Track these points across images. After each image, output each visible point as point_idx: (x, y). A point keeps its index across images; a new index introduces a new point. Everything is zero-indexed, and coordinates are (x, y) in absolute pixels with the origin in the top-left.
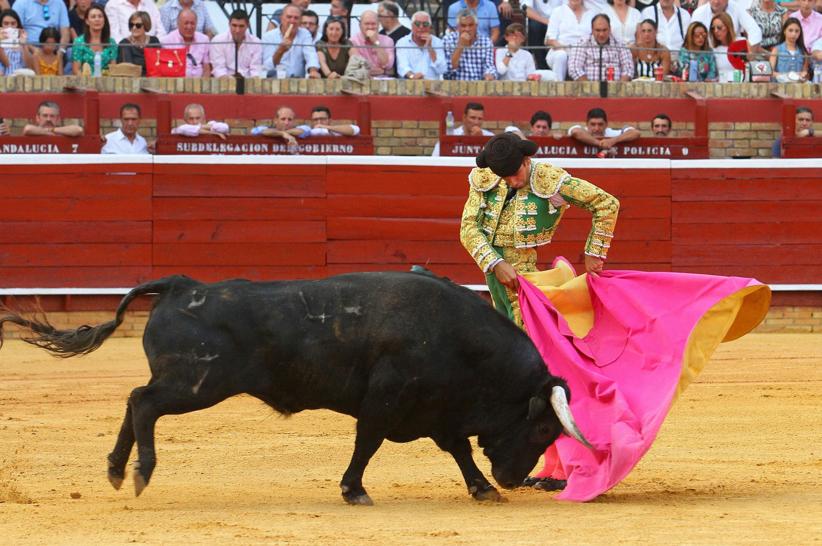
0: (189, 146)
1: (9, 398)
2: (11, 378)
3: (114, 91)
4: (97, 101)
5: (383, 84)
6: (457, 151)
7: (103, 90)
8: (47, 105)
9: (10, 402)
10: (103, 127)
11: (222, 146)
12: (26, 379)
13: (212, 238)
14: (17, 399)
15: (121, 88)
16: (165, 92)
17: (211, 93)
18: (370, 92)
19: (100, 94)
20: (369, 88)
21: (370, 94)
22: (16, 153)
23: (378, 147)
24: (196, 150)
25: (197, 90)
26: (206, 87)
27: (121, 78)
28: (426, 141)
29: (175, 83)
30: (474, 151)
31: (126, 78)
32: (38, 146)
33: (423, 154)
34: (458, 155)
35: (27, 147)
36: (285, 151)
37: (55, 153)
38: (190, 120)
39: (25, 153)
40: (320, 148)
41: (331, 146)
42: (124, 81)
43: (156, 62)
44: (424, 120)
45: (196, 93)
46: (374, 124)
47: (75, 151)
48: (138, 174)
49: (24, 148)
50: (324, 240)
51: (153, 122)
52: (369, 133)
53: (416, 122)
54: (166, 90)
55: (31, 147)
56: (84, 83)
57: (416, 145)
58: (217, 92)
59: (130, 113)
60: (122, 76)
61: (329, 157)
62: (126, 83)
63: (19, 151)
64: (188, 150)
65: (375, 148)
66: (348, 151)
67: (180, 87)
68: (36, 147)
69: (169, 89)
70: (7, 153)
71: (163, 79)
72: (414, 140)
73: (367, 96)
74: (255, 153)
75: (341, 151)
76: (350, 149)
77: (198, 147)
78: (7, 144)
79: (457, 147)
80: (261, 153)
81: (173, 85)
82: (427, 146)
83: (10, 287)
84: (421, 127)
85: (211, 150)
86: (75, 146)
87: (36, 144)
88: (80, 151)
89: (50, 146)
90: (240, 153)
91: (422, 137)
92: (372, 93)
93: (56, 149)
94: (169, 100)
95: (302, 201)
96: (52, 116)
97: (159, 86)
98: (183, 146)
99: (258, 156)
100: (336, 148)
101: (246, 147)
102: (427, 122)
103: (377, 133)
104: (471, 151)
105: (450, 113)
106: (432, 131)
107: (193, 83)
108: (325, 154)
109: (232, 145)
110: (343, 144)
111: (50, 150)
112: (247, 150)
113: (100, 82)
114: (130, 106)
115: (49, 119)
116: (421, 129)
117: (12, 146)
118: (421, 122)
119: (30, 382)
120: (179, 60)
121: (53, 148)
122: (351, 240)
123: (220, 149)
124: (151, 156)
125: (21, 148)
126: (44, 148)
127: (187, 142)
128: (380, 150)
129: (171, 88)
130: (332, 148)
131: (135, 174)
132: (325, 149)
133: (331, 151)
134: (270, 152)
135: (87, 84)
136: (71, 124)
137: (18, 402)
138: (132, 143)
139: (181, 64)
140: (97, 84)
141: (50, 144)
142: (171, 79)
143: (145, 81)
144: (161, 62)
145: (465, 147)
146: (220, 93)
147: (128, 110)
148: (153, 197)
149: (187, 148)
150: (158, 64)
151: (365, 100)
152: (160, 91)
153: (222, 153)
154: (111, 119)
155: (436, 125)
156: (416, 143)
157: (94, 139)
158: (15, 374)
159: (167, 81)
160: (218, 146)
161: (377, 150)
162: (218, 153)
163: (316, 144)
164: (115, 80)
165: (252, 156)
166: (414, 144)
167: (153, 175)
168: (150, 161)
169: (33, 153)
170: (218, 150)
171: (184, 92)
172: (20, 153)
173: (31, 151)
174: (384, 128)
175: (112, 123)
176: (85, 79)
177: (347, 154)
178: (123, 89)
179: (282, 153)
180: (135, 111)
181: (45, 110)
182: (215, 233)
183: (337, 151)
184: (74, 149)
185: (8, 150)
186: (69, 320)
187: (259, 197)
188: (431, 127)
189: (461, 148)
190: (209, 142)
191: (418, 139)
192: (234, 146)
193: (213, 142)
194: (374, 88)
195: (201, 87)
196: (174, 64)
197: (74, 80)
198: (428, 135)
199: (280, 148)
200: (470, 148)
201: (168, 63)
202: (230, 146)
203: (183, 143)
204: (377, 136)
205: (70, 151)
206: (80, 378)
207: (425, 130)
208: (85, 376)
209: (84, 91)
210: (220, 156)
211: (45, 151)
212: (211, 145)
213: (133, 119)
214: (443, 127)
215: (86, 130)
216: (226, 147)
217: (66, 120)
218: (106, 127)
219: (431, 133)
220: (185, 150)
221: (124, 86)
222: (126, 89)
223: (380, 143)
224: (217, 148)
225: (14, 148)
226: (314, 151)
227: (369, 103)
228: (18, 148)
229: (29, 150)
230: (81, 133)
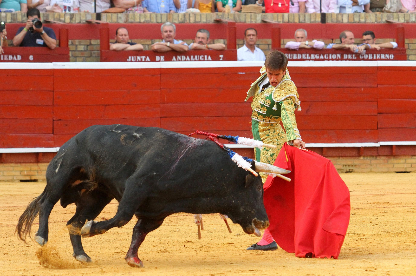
0: (292, 56)
3: (245, 22)
4: (235, 28)
5: (412, 16)
7: (238, 21)
8: (201, 32)
10: (238, 44)
11: (312, 56)
13: (307, 112)
15: (249, 20)
16: (277, 23)
17: (305, 22)
18: (404, 21)
19: (237, 24)
20: (403, 19)
21: (404, 23)
22: (185, 61)
23: (409, 55)
24: (296, 58)
25: (297, 21)
26: (302, 19)
27: (249, 14)
29: (283, 17)
31: (252, 14)
32: (198, 56)
35: (192, 57)
36: (351, 58)
37: (209, 60)
38: (297, 39)
39: (190, 61)
40: (373, 56)
41: (380, 55)
42: (251, 16)
43: (271, 3)
45: (296, 23)
46: (407, 41)
47: (221, 59)
49: (190, 58)
50: (376, 114)
51: (270, 41)
52: (404, 46)
54: (278, 21)
55: (194, 57)
56: (227, 17)
58: (309, 22)
59: (251, 32)
60: (250, 13)
61: (379, 62)
62: (253, 17)
63: (187, 60)
64: (291, 58)
65: (407, 56)
66: (391, 58)
67: (286, 19)
69: (279, 20)
70: (179, 61)
71: (275, 14)
73: (402, 24)
74: (332, 60)
75: (386, 58)
76: (392, 56)
77: (297, 56)
78: (179, 55)
80: (336, 60)
81: (282, 18)
85: (305, 58)
86: (221, 56)
87: (197, 55)
88: (224, 59)
89: (206, 56)
90: (324, 60)
92: (405, 22)
93: (210, 58)
94: (279, 27)
95: (362, 89)
96: (203, 38)
97: (273, 19)
98: (288, 56)
99: (335, 62)
100: (383, 56)
101: (327, 56)
103: (409, 47)
107: (294, 17)
108: (376, 60)
109: (318, 55)
110: (387, 54)
111: (206, 59)
112: (327, 58)
113: (236, 16)
115: (201, 40)
117: (183, 57)
120: (285, 2)
121: (208, 57)
122: (393, 113)
123: (311, 57)
125: (188, 58)
126: (202, 57)
127: (291, 53)
128: (410, 57)
129: (280, 20)
130: (380, 56)
132: (376, 57)
133: (380, 58)
134: (342, 59)
135: (228, 17)
136: (219, 43)
138: (253, 52)
139: (287, 5)
140: (234, 18)
142: (280, 14)
143: (264, 16)
144: (274, 3)
146: (310, 23)
147: (249, 30)
149: (291, 57)
150: (272, 5)
151: (401, 26)
152: (274, 22)
153: (312, 60)
157: (233, 51)
159: (278, 15)
160: (310, 56)
161: (408, 57)
162: (309, 60)
163: (370, 53)
164: (245, 15)
165: (331, 62)
169: (195, 61)
170: (309, 58)
171: (288, 22)
172: (188, 61)
173: (194, 60)
174: (413, 43)
176: (227, 15)
177: (390, 60)
178: (251, 21)
179: (350, 60)
180: (254, 30)
181: (199, 34)
182: (308, 109)
183: (384, 58)
184: (220, 58)
185: (180, 59)
187: (335, 87)
190: (304, 53)
192: (320, 56)
193: (306, 53)
194: (406, 19)
195: (299, 19)
196: (282, 5)
197: (220, 15)
199: (348, 57)
201: (278, 4)
202: (317, 56)
203: (288, 54)
204: (409, 49)
205: (218, 59)
209: (226, 22)
210: (311, 62)
211: (203, 59)
212: (305, 55)
213: (253, 35)
215: (229, 46)
216: (315, 56)
217: (216, 40)
220: (290, 58)
221: (251, 19)
222: (252, 20)
223: (411, 53)
224: (309, 57)
225: (184, 58)
226: (370, 58)
227: (403, 28)
228: (186, 57)
229: (193, 59)
230: (224, 48)
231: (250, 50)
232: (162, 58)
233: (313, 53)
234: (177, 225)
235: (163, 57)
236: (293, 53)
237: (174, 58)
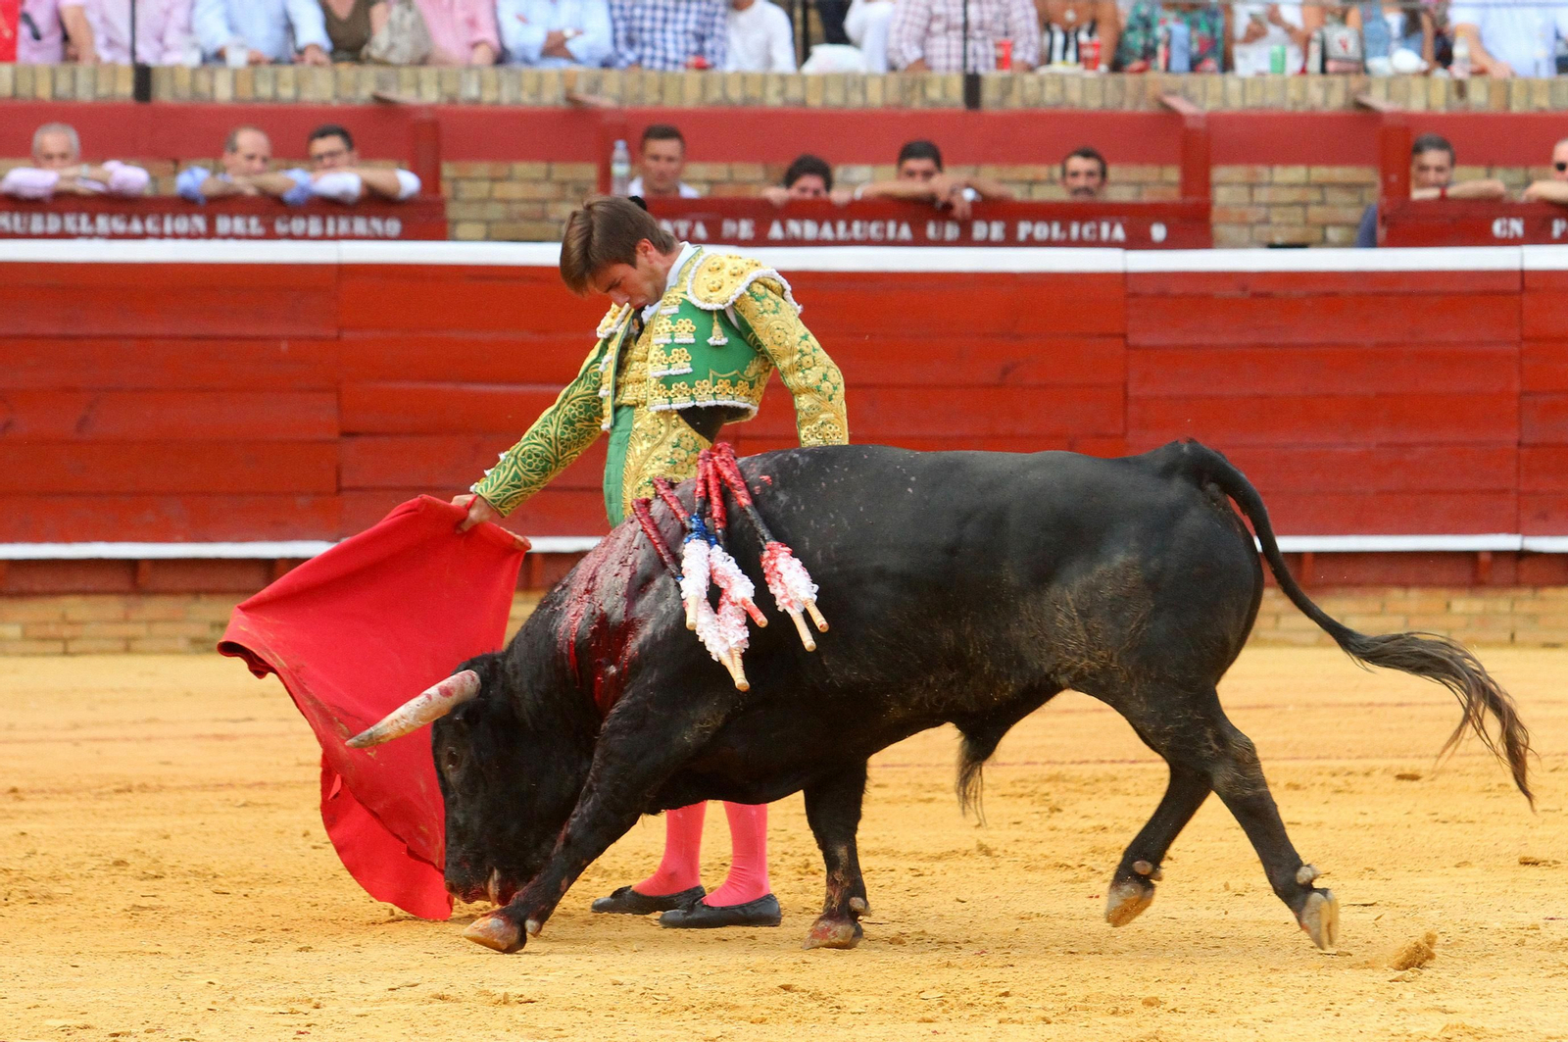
0: (26, 220)
5: (468, 80)
11: (102, 222)
13: (79, 430)
17: (75, 99)
18: (440, 96)
20: (436, 88)
21: (437, 104)
23: (456, 222)
24: (41, 228)
25: (44, 92)
26: (63, 86)
36: (244, 231)
38: (43, 160)
40: (324, 224)
41: (349, 220)
44: (562, 161)
45: (42, 99)
46: (448, 170)
50: (334, 436)
52: (437, 190)
53: (543, 166)
57: (543, 218)
58: (89, 98)
61: (345, 245)
64: (24, 230)
65: (450, 226)
66: (389, 232)
67: (6, 86)
72: (539, 206)
73: (432, 108)
74: (176, 236)
75: (372, 232)
76: (394, 226)
77: (45, 222)
80: (191, 236)
84: (554, 177)
85: (74, 229)
90: (144, 236)
91: (558, 201)
92: (444, 100)
95: (284, 345)
98: (11, 221)
99: (184, 243)
100: (360, 225)
101: (154, 223)
102: (569, 166)
103: (455, 190)
105: (620, 144)
106: (581, 185)
107: (34, 76)
108: (336, 238)
109: (123, 218)
110: (377, 217)
112: (157, 230)
116: (555, 181)
118: (555, 167)
120: (3, 24)
122: (396, 434)
123: (95, 226)
127: (21, 213)
128: (462, 230)
130: (352, 225)
132: (336, 228)
133: (349, 231)
134: (211, 234)
139: (7, 34)
146: (95, 100)
149: (21, 225)
151: (426, 116)
153: (101, 236)
155: (589, 172)
156: (543, 214)
160: (92, 221)
161: (454, 229)
162: (90, 236)
163: (315, 215)
165: (169, 243)
166: (538, 215)
170: (90, 229)
171: (14, 97)
174: (471, 179)
177: (385, 238)
179: (238, 237)
182: (84, 418)
183: (364, 231)
187: (184, 338)
188: (577, 178)
190: (70, 212)
191: (548, 205)
192: (128, 221)
193: (79, 212)
194: (446, 88)
195: (54, 85)
198: (571, 195)
199: (232, 226)
202: (120, 221)
203: (12, 212)
204: (456, 198)
207: (564, 183)
210: (96, 243)
212: (75, 217)
214: (605, 174)
216: (110, 223)
219: (578, 190)
220: (17, 228)
223: (463, 214)
224: (88, 224)
226: (312, 232)
227: (436, 123)
233: (103, 212)
236: (30, 212)
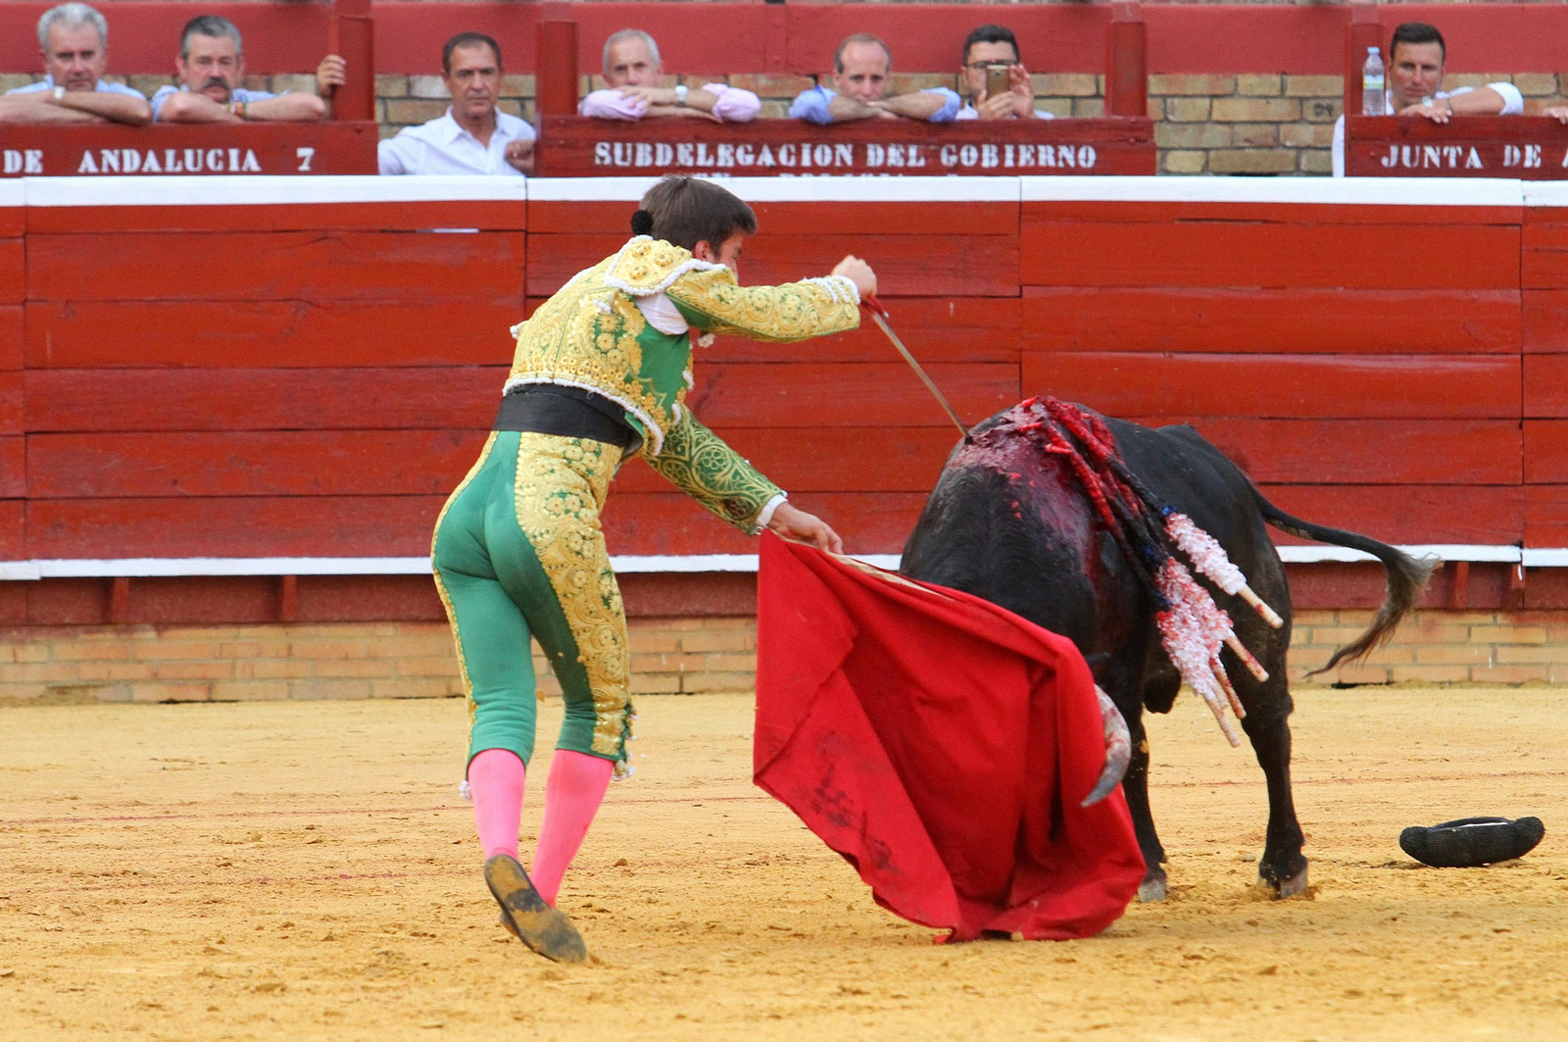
0: (629, 152)
1: (119, 870)
2: (127, 814)
4: (369, 24)
6: (1394, 161)
8: (208, 32)
9: (123, 880)
10: (385, 99)
11: (724, 151)
12: (168, 815)
14: (146, 875)
19: (376, 3)
22: (139, 173)
23: (1167, 150)
24: (648, 162)
28: (1306, 134)
30: (1444, 160)
32: (200, 152)
33: (1297, 171)
34: (1399, 171)
35: (170, 154)
36: (901, 163)
37: (250, 173)
38: (615, 73)
39: (164, 173)
40: (1001, 154)
41: (1032, 148)
44: (1302, 71)
46: (1155, 85)
47: (305, 167)
48: (481, 231)
49: (162, 161)
51: (526, 83)
52: (1143, 111)
53: (1276, 79)
55: (180, 157)
57: (1276, 144)
59: (473, 56)
61: (1027, 180)
63: (145, 169)
65: (1159, 154)
66: (1082, 164)
68: (196, 156)
70: (111, 173)
72: (1271, 129)
73: (1135, 6)
74: (816, 170)
75: (1061, 164)
76: (1088, 156)
77: (654, 154)
78: (111, 149)
79: (1394, 150)
80: (833, 170)
82: (1309, 147)
83: (124, 555)
84: (1289, 93)
85: (690, 163)
86: (306, 152)
87: (194, 147)
88: (317, 169)
89: (234, 153)
90: (775, 170)
91: (1294, 122)
93: (251, 161)
94: (569, 20)
95: (951, 306)
96: (223, 61)
98: (612, 153)
99: (825, 179)
100: (1046, 155)
101: (789, 154)
102: (1309, 78)
103: (1165, 111)
104: (1436, 161)
105: (1373, 50)
106: (1324, 103)
108: (1016, 171)
109: (750, 148)
110: (1068, 144)
111: (234, 166)
112: (792, 163)
114: (469, 38)
115: (215, 70)
116: (1292, 98)
117: (126, 153)
118: (1289, 79)
119: (182, 823)
121: (242, 159)
123: (716, 159)
124: (520, 178)
125: (152, 161)
126: (217, 159)
127: (624, 141)
128: (1174, 160)
130: (1035, 155)
131: (475, 231)
132: (1016, 159)
133: (1032, 163)
134: (859, 168)
136: (296, 90)
137: (145, 881)
138: (486, 145)
141: (234, 147)
145: (1418, 149)
147: (465, 47)
148: (528, 297)
149: (624, 158)
151: (1130, 17)
153: (723, 171)
154: (408, 75)
155: (1334, 85)
156: (1276, 138)
157: (358, 131)
158: (137, 803)
160: (712, 151)
161: (1164, 159)
162: (710, 171)
163: (988, 142)
165: (807, 179)
166: (1270, 141)
167: (527, 233)
168: (520, 196)
169: (185, 172)
170: (710, 163)
172: (151, 173)
173: (179, 168)
174: (1186, 96)
175: (409, 86)
177: (1077, 171)
179: (894, 171)
180: (486, 48)
181: (199, 43)
182: (703, 399)
183: (1051, 163)
184: (301, 161)
185: (116, 166)
186: (290, 648)
188: (1320, 93)
189: (1406, 150)
190: (684, 141)
191: (1283, 128)
192: (757, 152)
193: (696, 140)
198: (1310, 116)
199: (886, 157)
200: (1431, 153)
202: (746, 152)
203: (612, 142)
204: (1165, 120)
205: (290, 167)
206: (320, 812)
207: (1302, 99)
208: (337, 807)
211: (220, 167)
212: (690, 147)
213: (485, 72)
214: (1355, 89)
216: (734, 155)
217: (279, 79)
218: (391, 98)
219: (1319, 108)
220: (619, 162)
223: (1175, 139)
224: (707, 157)
225: (131, 158)
226: (985, 164)
227: (1141, 24)
228: (143, 158)
229: (176, 165)
230: (320, 114)
231: (469, 135)
232: (33, 158)
233: (726, 142)
234: (99, 928)
235: (39, 153)
236: (634, 141)
237: (88, 162)
